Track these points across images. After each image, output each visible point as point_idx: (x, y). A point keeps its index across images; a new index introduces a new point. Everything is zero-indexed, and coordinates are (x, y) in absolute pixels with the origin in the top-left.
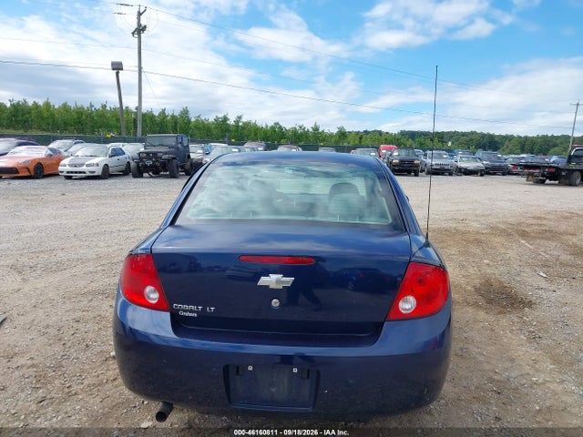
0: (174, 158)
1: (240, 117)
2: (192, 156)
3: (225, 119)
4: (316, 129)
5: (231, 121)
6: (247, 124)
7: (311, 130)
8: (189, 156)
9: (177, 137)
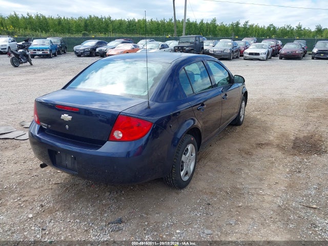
0: (193, 50)
1: (247, 22)
2: (205, 48)
3: (238, 24)
4: (299, 28)
5: (241, 25)
6: (251, 26)
7: (295, 28)
8: (203, 48)
9: (196, 37)
